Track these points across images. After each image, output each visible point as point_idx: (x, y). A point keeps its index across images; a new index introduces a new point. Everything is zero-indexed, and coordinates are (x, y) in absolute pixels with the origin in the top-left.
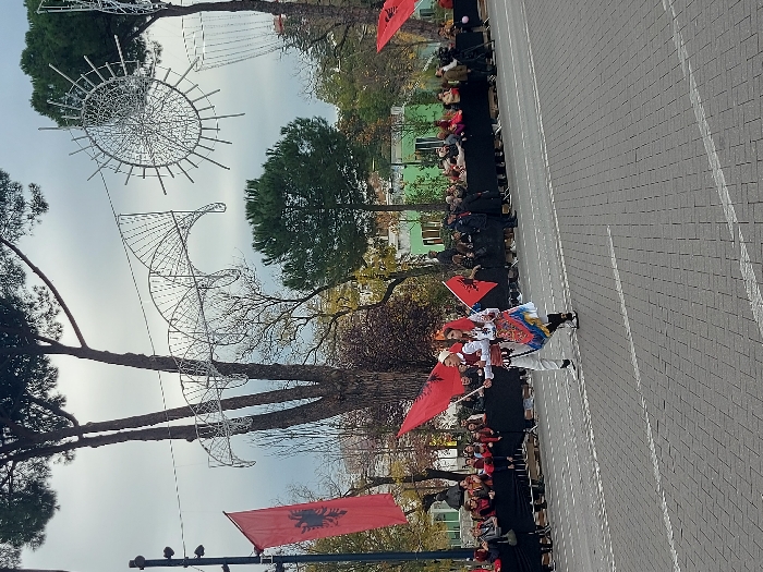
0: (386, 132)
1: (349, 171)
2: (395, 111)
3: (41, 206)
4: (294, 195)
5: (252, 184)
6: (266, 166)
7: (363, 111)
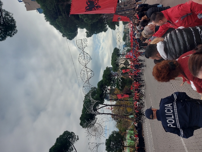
0: (125, 134)
1: (121, 140)
2: (127, 131)
3: (78, 139)
4: (113, 142)
5: (107, 140)
6: (109, 137)
7: (122, 130)
